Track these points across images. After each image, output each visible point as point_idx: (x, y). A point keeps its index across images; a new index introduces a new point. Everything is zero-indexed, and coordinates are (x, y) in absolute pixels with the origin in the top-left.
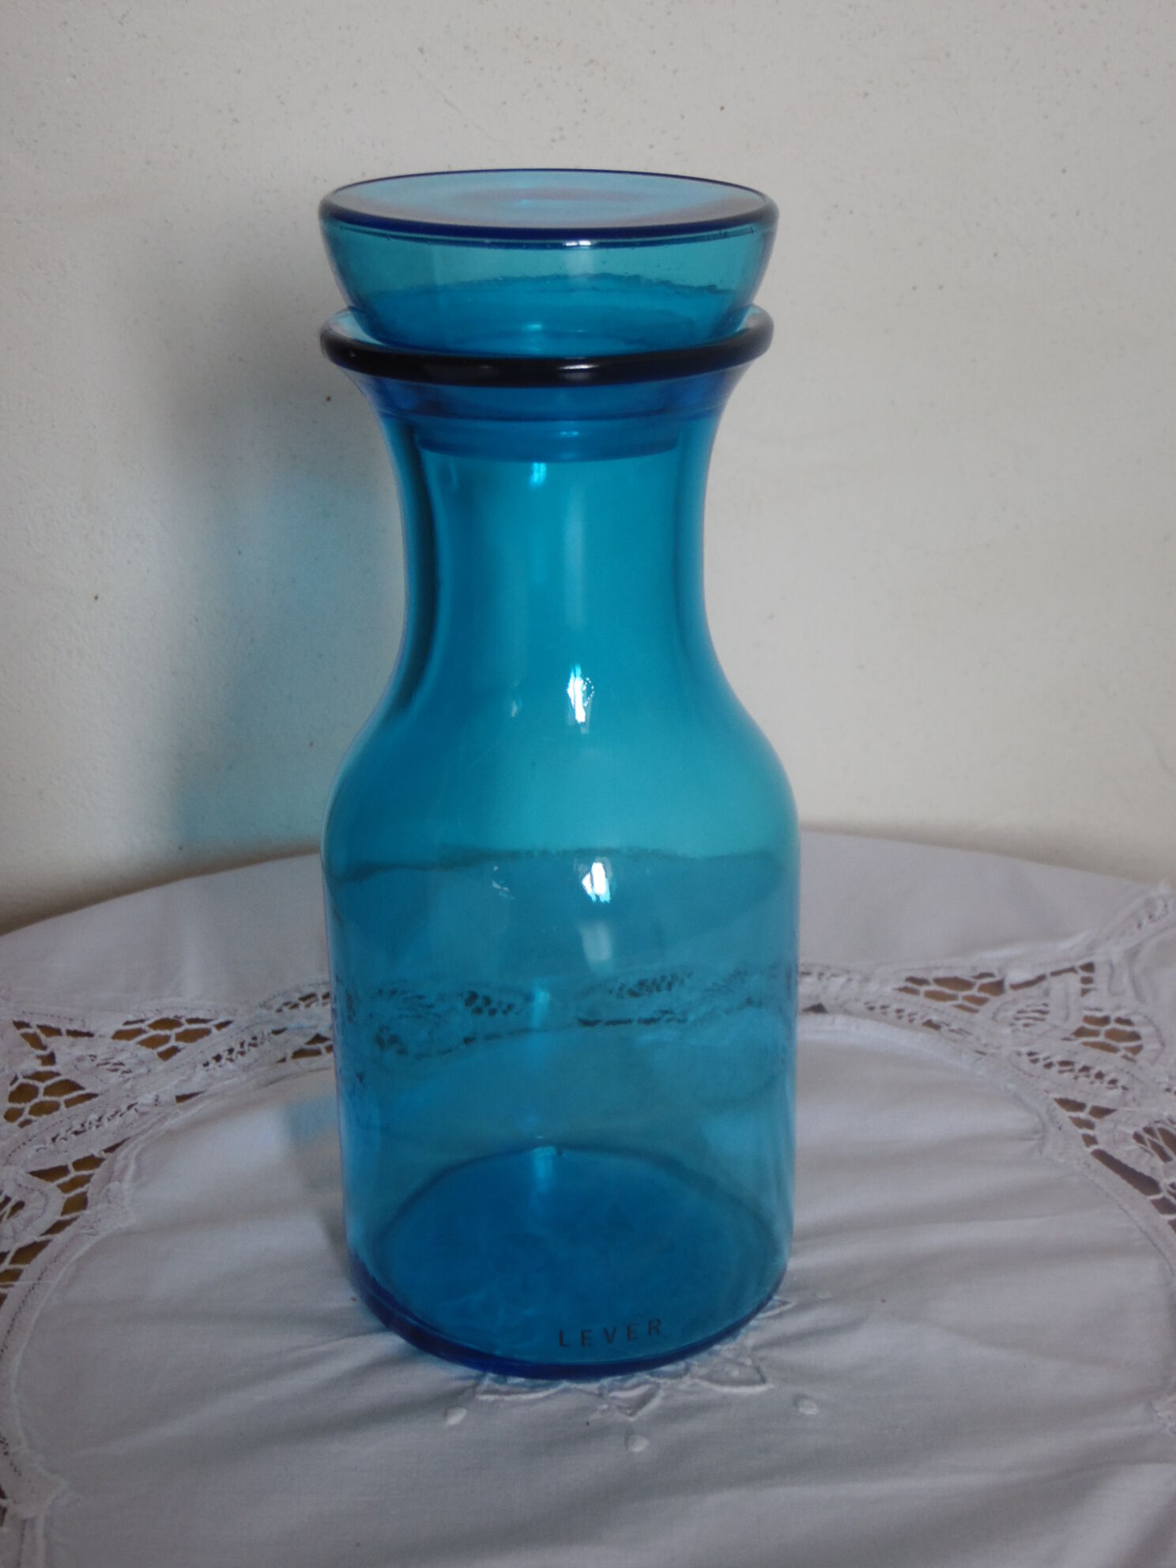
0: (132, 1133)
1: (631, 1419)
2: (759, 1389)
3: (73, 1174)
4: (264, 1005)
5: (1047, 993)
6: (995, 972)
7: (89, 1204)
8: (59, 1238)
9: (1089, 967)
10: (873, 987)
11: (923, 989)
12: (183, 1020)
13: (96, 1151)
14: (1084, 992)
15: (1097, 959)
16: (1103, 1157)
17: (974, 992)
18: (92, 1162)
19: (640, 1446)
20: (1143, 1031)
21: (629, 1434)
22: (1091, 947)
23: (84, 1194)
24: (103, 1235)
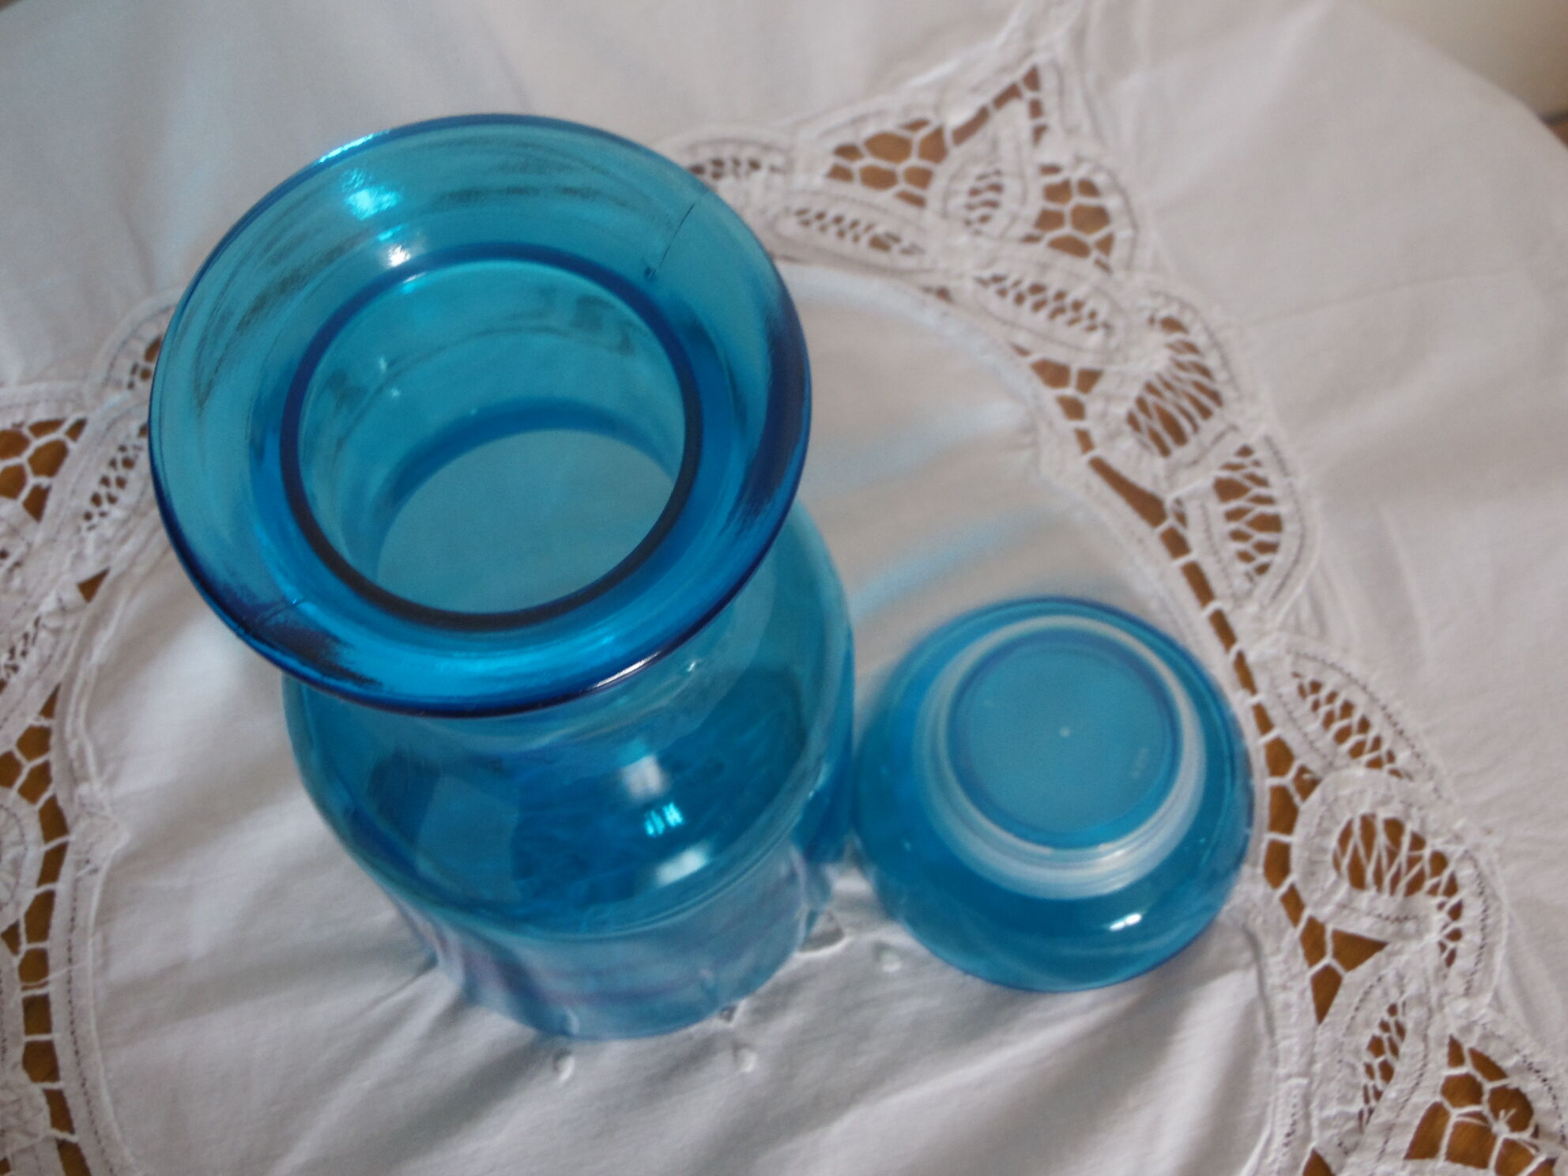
0: (59, 675)
1: (732, 1025)
2: (837, 948)
3: (28, 766)
4: (110, 382)
5: (995, 144)
6: (929, 115)
7: (69, 820)
8: (61, 887)
9: (1033, 79)
10: (800, 180)
11: (856, 166)
12: (26, 431)
13: (33, 719)
14: (1039, 132)
15: (1040, 59)
16: (1101, 467)
17: (914, 161)
18: (36, 741)
19: (751, 1064)
20: (1112, 203)
21: (737, 1047)
22: (1030, 32)
23: (52, 801)
24: (105, 867)
